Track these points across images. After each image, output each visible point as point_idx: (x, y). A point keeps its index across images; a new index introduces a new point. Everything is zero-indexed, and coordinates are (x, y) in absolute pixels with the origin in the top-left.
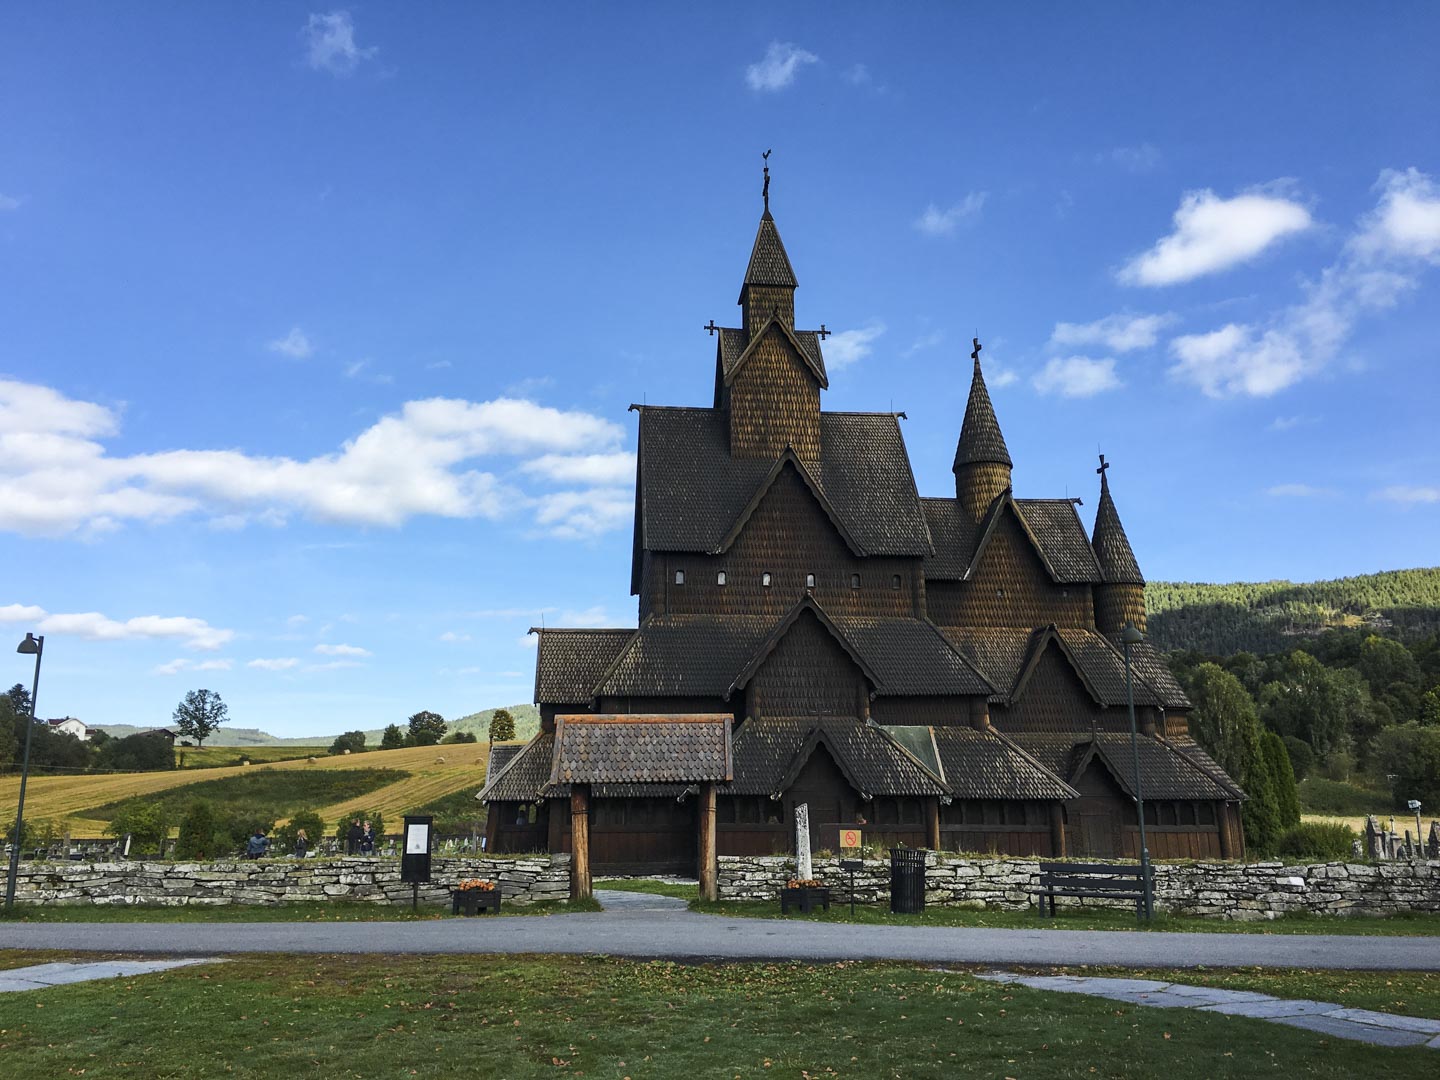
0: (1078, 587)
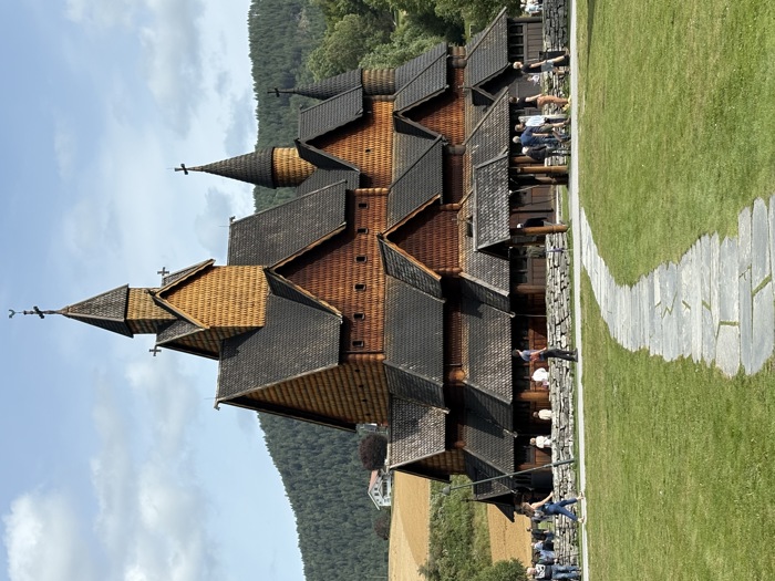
0: (365, 102)
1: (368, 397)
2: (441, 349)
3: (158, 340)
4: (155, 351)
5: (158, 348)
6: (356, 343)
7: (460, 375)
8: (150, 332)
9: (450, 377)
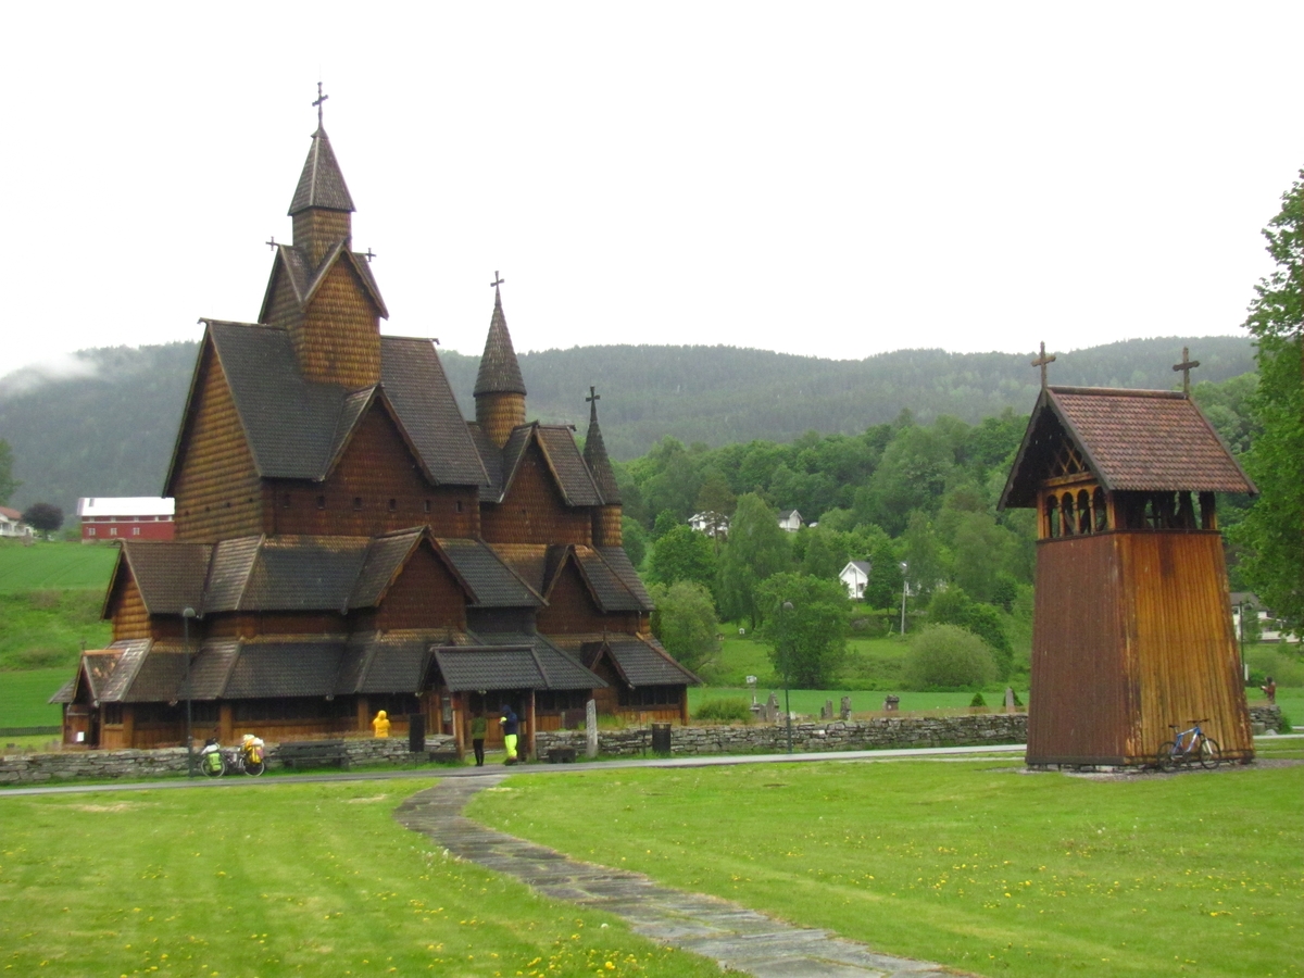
0: (582, 510)
1: (213, 513)
2: (283, 607)
3: (287, 248)
4: (272, 244)
5: (276, 248)
6: (288, 498)
8: (295, 237)
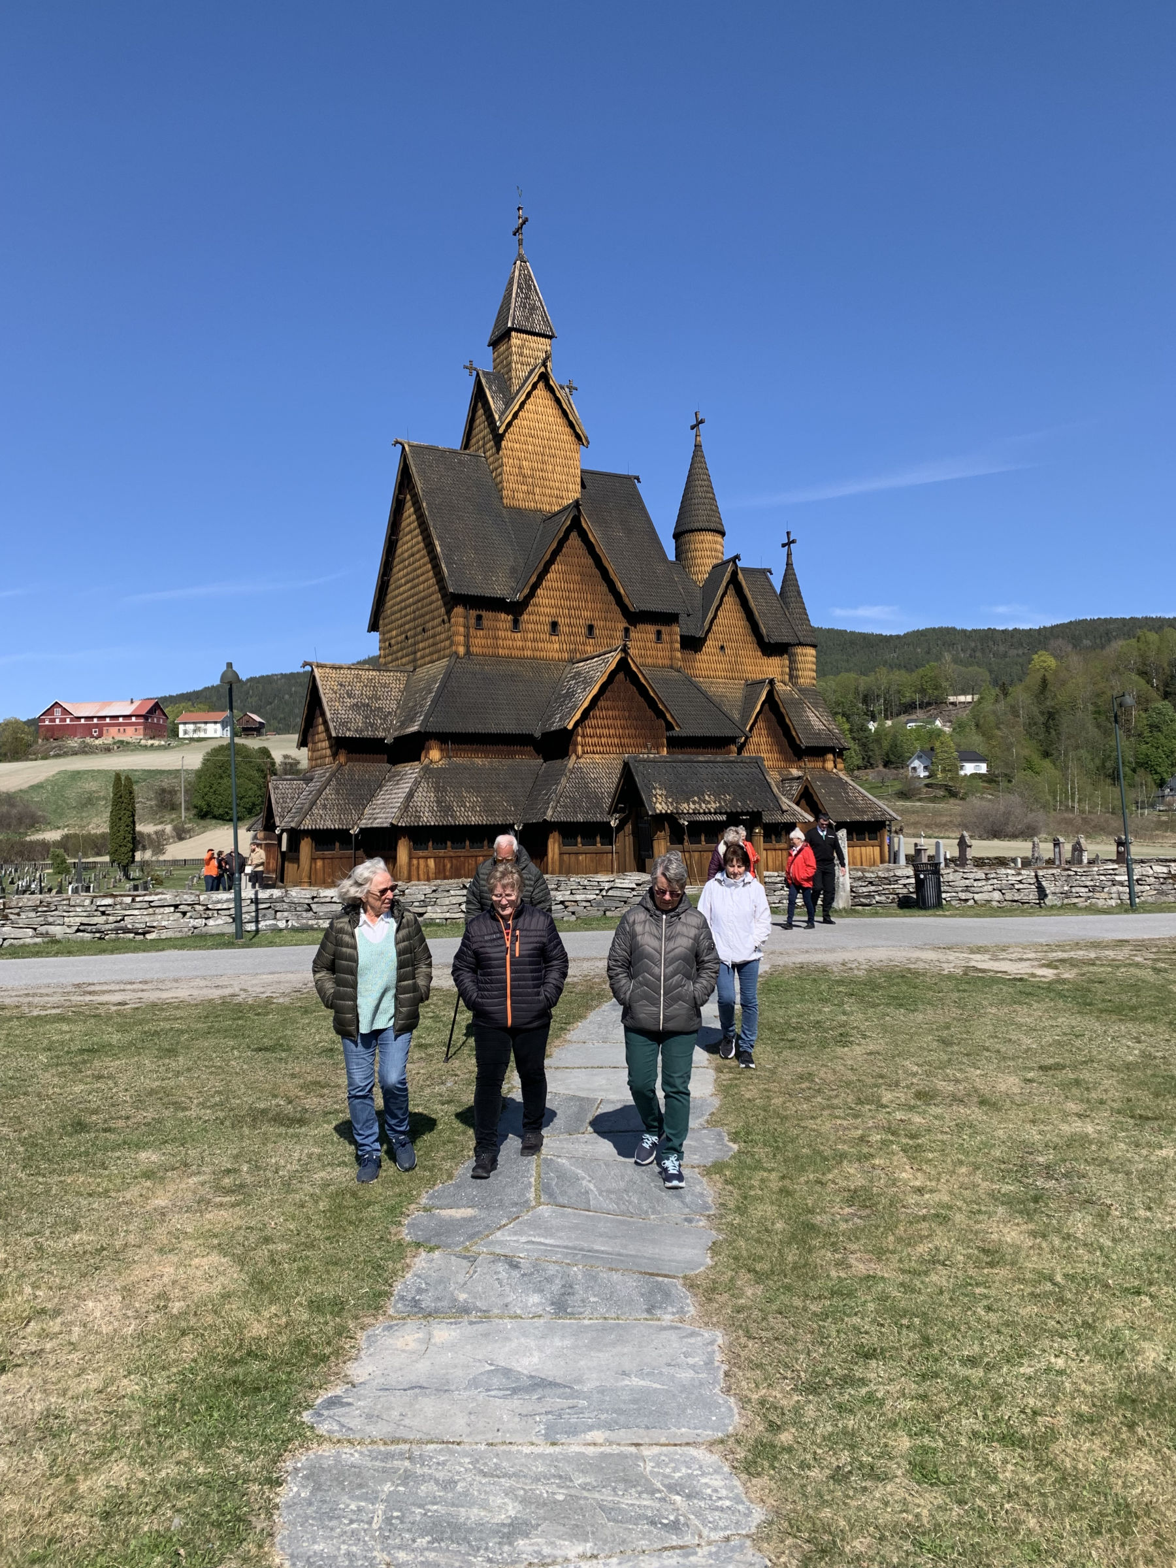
1: (411, 641)
2: (471, 730)
4: (471, 369)
6: (479, 618)
7: (435, 754)
8: (494, 364)
9: (433, 743)
